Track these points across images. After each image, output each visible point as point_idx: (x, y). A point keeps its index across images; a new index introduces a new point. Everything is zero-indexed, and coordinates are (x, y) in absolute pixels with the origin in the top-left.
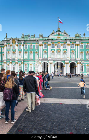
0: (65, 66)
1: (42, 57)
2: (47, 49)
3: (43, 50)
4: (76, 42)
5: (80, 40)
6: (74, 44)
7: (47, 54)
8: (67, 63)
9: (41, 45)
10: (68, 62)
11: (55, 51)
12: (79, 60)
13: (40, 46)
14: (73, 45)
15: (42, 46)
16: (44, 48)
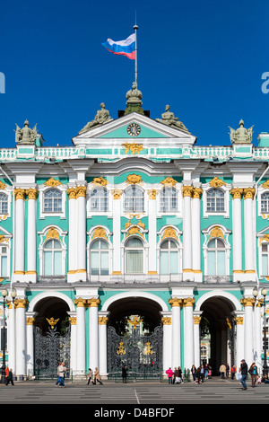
0: (169, 321)
1: (31, 267)
2: (63, 216)
3: (39, 223)
4: (237, 178)
5: (259, 163)
6: (226, 188)
7: (64, 247)
8: (182, 304)
9: (25, 196)
10: (187, 293)
11: (110, 227)
12: (250, 284)
13: (20, 201)
14: (217, 196)
15: (31, 202)
16: (46, 210)
